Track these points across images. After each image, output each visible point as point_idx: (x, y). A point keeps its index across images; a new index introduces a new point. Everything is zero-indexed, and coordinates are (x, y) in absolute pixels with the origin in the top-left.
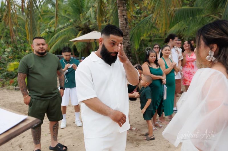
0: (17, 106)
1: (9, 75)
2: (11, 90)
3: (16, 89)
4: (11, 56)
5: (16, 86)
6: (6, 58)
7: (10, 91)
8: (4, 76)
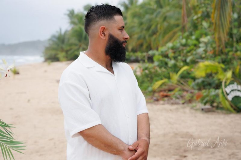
0: (181, 139)
1: (206, 83)
2: (196, 110)
3: (203, 109)
4: (211, 51)
5: (205, 104)
6: (202, 54)
7: (193, 111)
8: (198, 84)
